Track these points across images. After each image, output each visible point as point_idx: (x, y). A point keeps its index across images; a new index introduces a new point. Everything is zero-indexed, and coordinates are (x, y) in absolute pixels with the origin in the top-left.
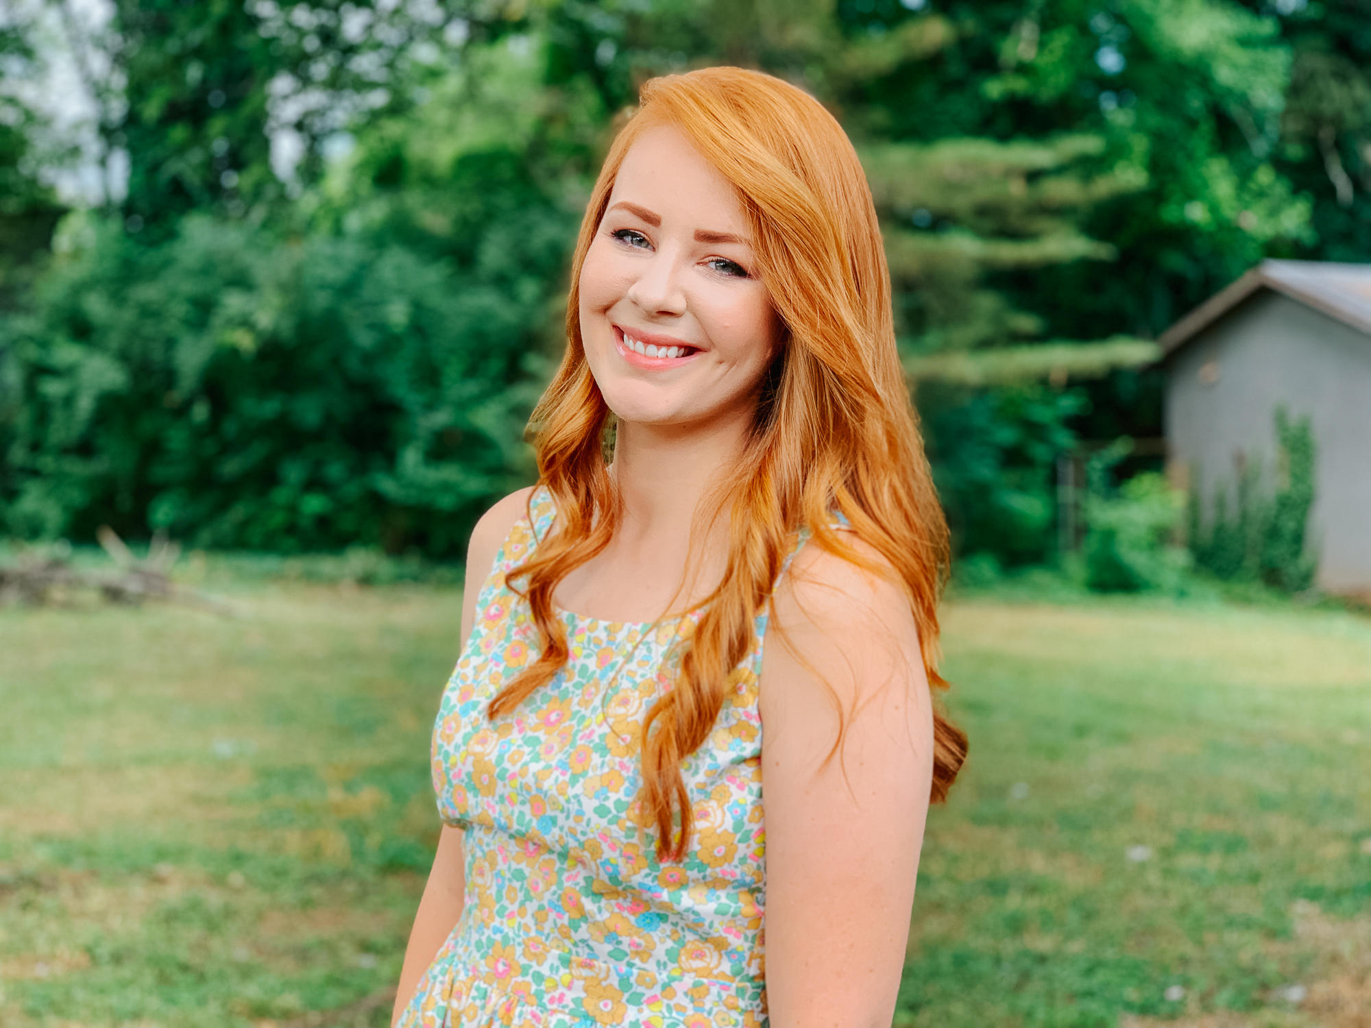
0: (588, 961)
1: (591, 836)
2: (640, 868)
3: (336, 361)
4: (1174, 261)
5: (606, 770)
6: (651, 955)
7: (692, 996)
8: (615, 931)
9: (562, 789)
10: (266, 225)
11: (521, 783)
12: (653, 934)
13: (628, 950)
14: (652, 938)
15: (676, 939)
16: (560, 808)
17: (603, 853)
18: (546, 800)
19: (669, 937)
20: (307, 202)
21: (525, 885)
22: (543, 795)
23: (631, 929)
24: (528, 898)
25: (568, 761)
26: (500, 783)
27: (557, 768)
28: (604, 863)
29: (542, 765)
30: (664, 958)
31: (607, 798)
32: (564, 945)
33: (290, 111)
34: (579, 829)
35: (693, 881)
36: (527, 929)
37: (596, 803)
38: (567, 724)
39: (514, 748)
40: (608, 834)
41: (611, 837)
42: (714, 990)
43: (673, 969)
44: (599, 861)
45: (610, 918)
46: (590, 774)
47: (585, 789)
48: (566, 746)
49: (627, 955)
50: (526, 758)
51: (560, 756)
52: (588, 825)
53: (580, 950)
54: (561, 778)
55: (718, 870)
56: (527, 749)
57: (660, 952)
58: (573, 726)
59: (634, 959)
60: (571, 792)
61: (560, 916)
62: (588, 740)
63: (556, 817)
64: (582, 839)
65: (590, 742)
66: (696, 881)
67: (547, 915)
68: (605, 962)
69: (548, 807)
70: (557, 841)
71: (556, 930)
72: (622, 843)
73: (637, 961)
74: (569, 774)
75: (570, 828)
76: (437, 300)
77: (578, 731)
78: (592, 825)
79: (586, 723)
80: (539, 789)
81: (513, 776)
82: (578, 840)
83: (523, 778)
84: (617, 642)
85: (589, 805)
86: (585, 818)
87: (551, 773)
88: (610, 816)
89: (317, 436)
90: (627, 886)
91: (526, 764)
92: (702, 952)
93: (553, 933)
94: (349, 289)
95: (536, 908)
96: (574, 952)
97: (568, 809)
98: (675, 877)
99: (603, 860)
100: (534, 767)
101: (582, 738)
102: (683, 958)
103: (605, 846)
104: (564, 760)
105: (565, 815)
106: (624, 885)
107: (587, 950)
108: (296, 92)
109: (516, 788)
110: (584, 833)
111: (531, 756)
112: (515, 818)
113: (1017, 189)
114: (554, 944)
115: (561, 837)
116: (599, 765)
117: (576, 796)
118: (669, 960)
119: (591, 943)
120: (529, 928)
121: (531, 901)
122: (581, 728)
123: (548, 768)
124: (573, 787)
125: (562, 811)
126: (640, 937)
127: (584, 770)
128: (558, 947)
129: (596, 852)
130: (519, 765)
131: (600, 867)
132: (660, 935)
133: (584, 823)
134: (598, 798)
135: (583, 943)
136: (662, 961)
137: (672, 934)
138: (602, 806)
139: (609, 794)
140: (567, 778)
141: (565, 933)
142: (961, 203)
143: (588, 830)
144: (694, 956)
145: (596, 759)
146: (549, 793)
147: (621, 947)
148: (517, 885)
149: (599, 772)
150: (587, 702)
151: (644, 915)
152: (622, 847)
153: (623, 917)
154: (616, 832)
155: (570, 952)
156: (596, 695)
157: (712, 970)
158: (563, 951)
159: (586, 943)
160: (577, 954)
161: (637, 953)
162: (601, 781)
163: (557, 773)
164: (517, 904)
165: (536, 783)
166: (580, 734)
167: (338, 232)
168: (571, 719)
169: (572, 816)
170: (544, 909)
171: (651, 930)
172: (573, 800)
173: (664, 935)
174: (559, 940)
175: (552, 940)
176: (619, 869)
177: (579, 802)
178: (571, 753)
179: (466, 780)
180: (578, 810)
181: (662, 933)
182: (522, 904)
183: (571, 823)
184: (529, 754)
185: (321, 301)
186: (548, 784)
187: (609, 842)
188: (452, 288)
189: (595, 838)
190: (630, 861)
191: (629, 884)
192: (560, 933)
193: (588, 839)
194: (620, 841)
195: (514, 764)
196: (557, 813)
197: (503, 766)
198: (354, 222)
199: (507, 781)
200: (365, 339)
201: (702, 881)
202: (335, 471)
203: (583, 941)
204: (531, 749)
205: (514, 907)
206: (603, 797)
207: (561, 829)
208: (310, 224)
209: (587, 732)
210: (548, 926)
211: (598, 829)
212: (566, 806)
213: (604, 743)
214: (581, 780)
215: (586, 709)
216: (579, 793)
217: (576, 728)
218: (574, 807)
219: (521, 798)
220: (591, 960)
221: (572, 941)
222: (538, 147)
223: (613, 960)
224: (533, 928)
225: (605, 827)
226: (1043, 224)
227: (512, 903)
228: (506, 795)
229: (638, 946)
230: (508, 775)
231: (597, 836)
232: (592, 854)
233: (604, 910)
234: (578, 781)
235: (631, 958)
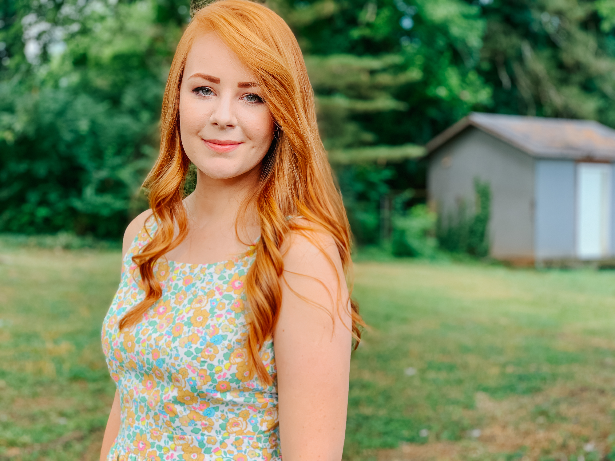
0: (182, 436)
1: (183, 366)
2: (207, 382)
3: (54, 146)
4: (433, 113)
5: (190, 333)
6: (212, 428)
7: (235, 445)
8: (193, 419)
9: (169, 344)
10: (21, 82)
11: (148, 344)
12: (212, 418)
13: (201, 428)
14: (212, 420)
15: (224, 419)
16: (167, 354)
17: (189, 374)
18: (160, 351)
19: (220, 418)
20: (42, 72)
21: (147, 404)
22: (158, 349)
23: (201, 417)
24: (149, 410)
25: (171, 331)
26: (137, 345)
27: (166, 335)
28: (189, 379)
29: (158, 334)
30: (219, 429)
31: (191, 347)
32: (169, 430)
33: (34, 31)
34: (177, 363)
35: (233, 388)
36: (151, 425)
37: (186, 350)
38: (170, 313)
39: (144, 328)
40: (192, 365)
41: (193, 366)
42: (246, 440)
43: (224, 433)
44: (186, 379)
45: (190, 413)
46: (183, 336)
47: (180, 344)
48: (170, 324)
49: (200, 430)
50: (150, 332)
51: (167, 329)
52: (181, 361)
53: (177, 432)
54: (168, 339)
55: (245, 383)
56: (150, 328)
57: (217, 426)
58: (173, 314)
59: (204, 432)
60: (173, 345)
61: (165, 417)
62: (181, 320)
63: (165, 359)
64: (178, 368)
65: (182, 321)
66: (235, 389)
67: (159, 417)
68: (190, 435)
69: (161, 354)
70: (166, 371)
71: (164, 424)
72: (199, 369)
73: (206, 432)
74: (172, 337)
75: (172, 363)
76: (102, 120)
77: (176, 316)
78: (183, 361)
79: (180, 312)
80: (157, 346)
81: (144, 341)
82: (176, 369)
83: (149, 341)
84: (195, 273)
85: (182, 351)
86: (180, 358)
87: (163, 337)
88: (193, 356)
89: (45, 181)
90: (200, 391)
91: (150, 335)
92: (237, 423)
93: (163, 425)
94: (61, 113)
95: (153, 414)
96: (174, 433)
97: (171, 354)
98: (224, 386)
99: (188, 378)
100: (154, 336)
101: (178, 320)
102: (229, 427)
103: (189, 371)
104: (169, 331)
105: (169, 357)
106: (198, 391)
107: (180, 431)
108: (36, 22)
109: (145, 347)
110: (179, 365)
111: (153, 330)
112: (145, 361)
113: (364, 78)
114: (164, 430)
115: (168, 368)
116: (187, 331)
117: (175, 347)
118: (222, 429)
119: (182, 427)
120: (152, 424)
121: (151, 411)
122: (177, 315)
123: (161, 335)
124: (174, 343)
125: (168, 355)
126: (206, 421)
127: (179, 335)
128: (166, 432)
129: (185, 374)
130: (147, 335)
131: (187, 382)
132: (216, 418)
133: (179, 361)
134: (186, 348)
135: (178, 428)
136: (218, 431)
137: (222, 416)
138: (188, 351)
139: (192, 345)
140: (171, 339)
141: (169, 424)
142: (341, 83)
143: (181, 363)
144: (234, 425)
145: (186, 329)
146: (162, 347)
147: (197, 427)
148: (143, 404)
149: (187, 335)
150: (180, 302)
151: (206, 410)
152: (199, 371)
153: (196, 412)
154: (196, 364)
155: (172, 433)
156: (185, 299)
157: (243, 431)
158: (169, 433)
159: (179, 428)
160: (176, 434)
161: (206, 428)
162: (188, 339)
163: (166, 337)
164: (145, 413)
165: (155, 343)
166: (177, 318)
167: (56, 86)
168: (172, 311)
169: (173, 357)
170: (157, 414)
171: (211, 416)
172: (174, 349)
173: (218, 418)
174: (166, 428)
175: (163, 429)
176: (197, 383)
177: (177, 350)
178: (173, 327)
179: (120, 346)
180: (176, 354)
181: (217, 417)
182: (147, 413)
183: (172, 361)
184: (151, 330)
185: (48, 118)
186: (162, 343)
187: (192, 368)
188: (110, 114)
189: (185, 368)
190: (202, 378)
191: (201, 390)
192: (166, 425)
193: (181, 368)
194: (197, 368)
195: (144, 335)
196: (165, 357)
197: (139, 336)
198: (64, 82)
199: (140, 344)
200: (68, 136)
201: (238, 389)
202: (53, 196)
203: (178, 427)
204: (153, 327)
205: (144, 415)
206: (189, 347)
207: (167, 364)
208: (43, 83)
209: (181, 316)
210: (160, 422)
211: (186, 363)
212: (170, 352)
213: (190, 321)
214: (178, 339)
215: (180, 306)
216: (177, 346)
217: (175, 315)
218: (174, 353)
219: (147, 351)
220: (183, 435)
221: (173, 428)
222: (151, 52)
223: (194, 434)
224: (154, 424)
225: (190, 362)
226: (376, 93)
227: (142, 413)
228: (140, 351)
229: (206, 425)
230: (141, 341)
231: (186, 367)
232: (183, 376)
233: (186, 410)
234: (176, 340)
235: (203, 431)
